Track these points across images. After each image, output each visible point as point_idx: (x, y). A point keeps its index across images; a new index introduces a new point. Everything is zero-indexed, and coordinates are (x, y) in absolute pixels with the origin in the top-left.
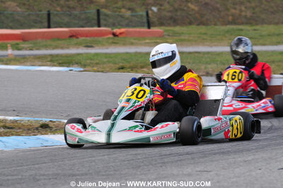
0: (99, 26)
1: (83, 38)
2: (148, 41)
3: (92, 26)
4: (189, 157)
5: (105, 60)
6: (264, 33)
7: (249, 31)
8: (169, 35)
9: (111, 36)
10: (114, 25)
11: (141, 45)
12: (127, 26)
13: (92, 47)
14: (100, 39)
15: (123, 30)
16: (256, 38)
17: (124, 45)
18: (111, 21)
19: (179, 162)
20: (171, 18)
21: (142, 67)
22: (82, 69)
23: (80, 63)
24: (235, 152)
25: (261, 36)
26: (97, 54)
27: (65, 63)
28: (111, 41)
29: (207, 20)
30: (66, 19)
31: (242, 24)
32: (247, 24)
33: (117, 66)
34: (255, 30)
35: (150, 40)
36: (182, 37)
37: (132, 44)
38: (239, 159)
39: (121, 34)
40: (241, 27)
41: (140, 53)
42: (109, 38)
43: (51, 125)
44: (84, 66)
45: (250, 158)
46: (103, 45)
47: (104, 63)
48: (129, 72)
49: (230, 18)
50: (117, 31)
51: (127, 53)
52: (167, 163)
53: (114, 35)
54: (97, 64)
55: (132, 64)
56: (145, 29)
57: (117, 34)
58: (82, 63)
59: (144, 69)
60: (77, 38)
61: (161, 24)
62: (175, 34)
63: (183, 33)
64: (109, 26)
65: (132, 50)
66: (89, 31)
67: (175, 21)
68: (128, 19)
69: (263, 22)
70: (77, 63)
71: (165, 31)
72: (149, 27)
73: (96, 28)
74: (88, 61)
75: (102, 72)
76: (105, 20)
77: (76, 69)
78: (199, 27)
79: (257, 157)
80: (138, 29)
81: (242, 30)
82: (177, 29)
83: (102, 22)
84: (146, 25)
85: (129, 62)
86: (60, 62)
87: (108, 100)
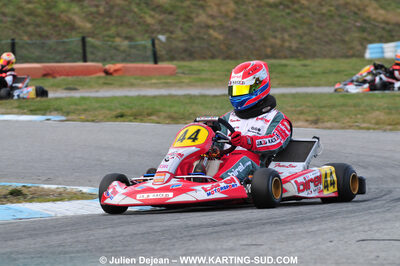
0: (85, 60)
1: (63, 77)
2: (154, 81)
3: (75, 62)
4: (229, 228)
5: (96, 105)
6: (317, 70)
7: (295, 66)
8: (183, 73)
9: (103, 74)
10: (104, 60)
11: (145, 86)
12: (124, 60)
13: (75, 89)
14: (86, 78)
15: (119, 66)
16: (305, 77)
17: (121, 86)
18: (100, 54)
19: (215, 235)
20: (185, 50)
21: (149, 115)
22: (63, 118)
23: (61, 110)
24: (293, 221)
25: (313, 73)
26: (83, 98)
27: (40, 110)
28: (101, 81)
29: (236, 53)
30: (37, 53)
31: (285, 57)
32: (292, 57)
33: (114, 113)
34: (305, 65)
35: (157, 79)
36: (203, 76)
37: (132, 85)
38: (300, 230)
39: (116, 71)
40: (284, 62)
41: (144, 96)
42: (99, 77)
43: (25, 191)
44: (68, 113)
45: (314, 229)
46: (91, 87)
47: (95, 109)
48: (131, 121)
49: (269, 50)
50: (110, 67)
51: (126, 97)
52: (198, 235)
53: (107, 72)
54: (85, 110)
55: (134, 110)
56: (150, 65)
57: (112, 70)
58: (64, 110)
59: (153, 118)
60: (54, 77)
61: (172, 59)
62: (192, 71)
63: (203, 70)
64: (98, 61)
65: (133, 93)
66: (71, 67)
67: (190, 54)
68: (124, 52)
69: (314, 55)
70: (56, 110)
71: (179, 67)
72: (156, 62)
73: (81, 64)
74: (73, 107)
75: (93, 121)
76: (92, 53)
77: (55, 117)
78: (226, 62)
79: (324, 226)
80: (140, 65)
81: (286, 65)
82: (195, 64)
83: (89, 56)
84: (152, 59)
85: (131, 108)
86: (32, 108)
87: (104, 158)
